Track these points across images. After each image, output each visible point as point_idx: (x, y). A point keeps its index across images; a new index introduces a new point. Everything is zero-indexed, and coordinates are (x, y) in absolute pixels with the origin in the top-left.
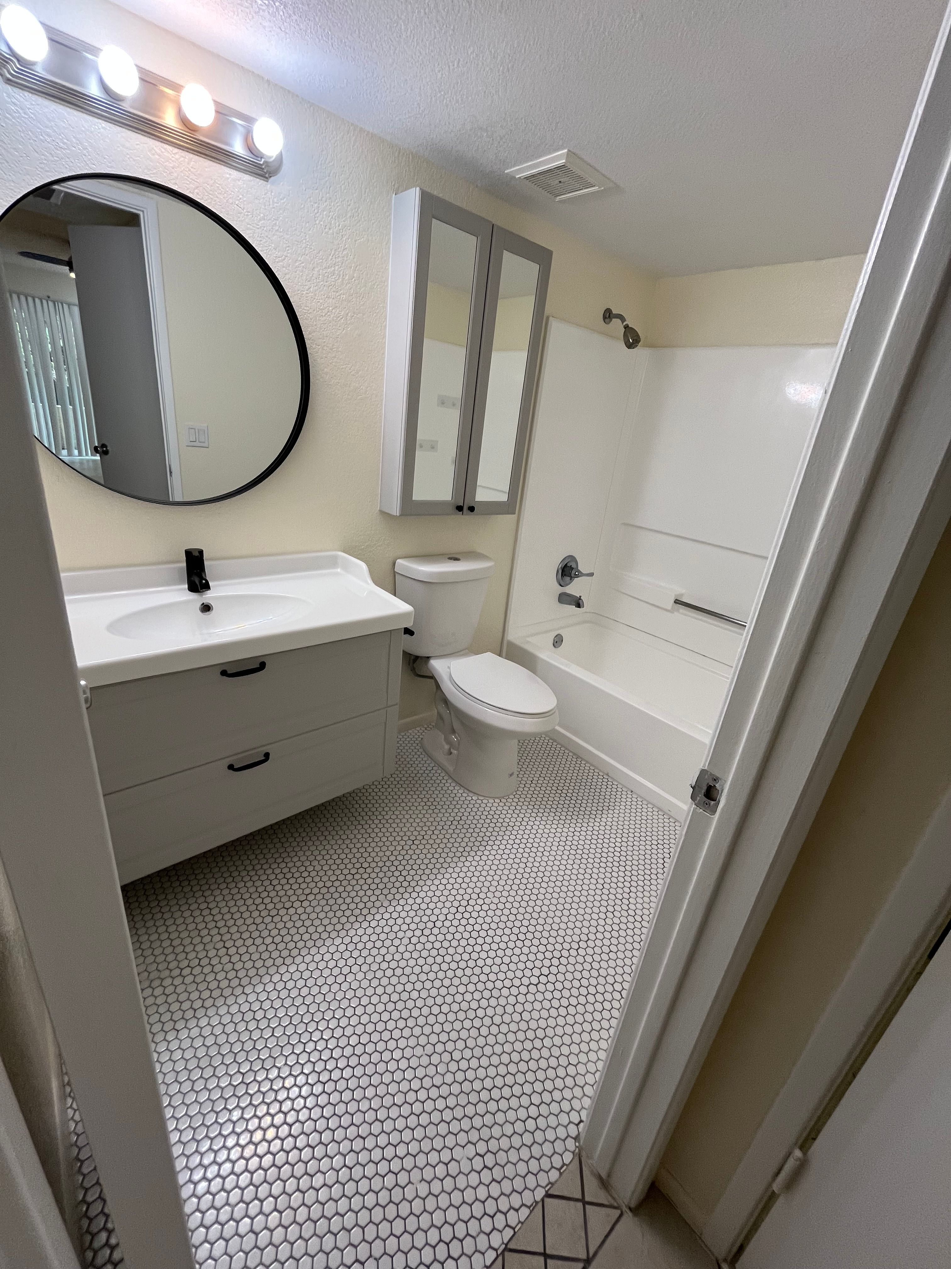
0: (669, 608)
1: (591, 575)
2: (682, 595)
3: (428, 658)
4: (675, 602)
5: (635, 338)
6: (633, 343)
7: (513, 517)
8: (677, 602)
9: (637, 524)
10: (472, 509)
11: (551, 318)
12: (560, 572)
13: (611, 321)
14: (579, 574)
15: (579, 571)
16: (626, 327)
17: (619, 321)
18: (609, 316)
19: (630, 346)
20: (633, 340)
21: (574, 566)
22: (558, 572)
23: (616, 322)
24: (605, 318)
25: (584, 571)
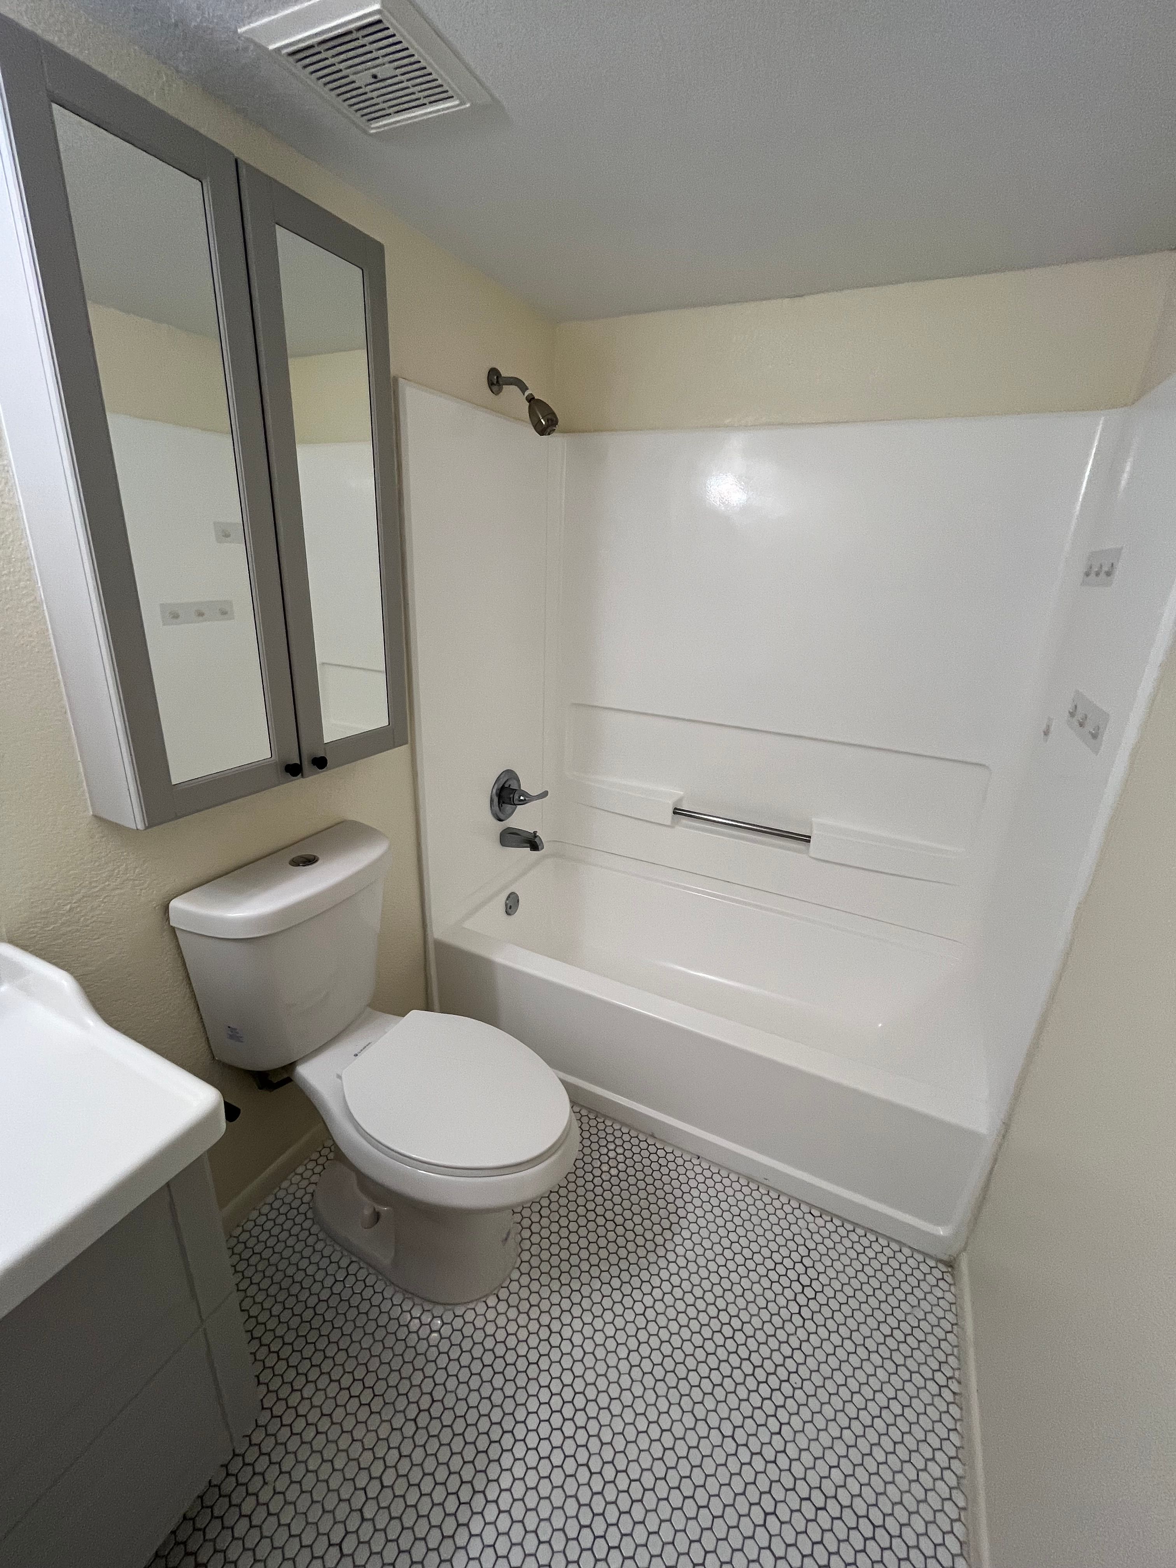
0: (669, 823)
1: (545, 794)
2: (680, 800)
3: (292, 1066)
4: (674, 813)
5: (549, 417)
6: (548, 426)
7: (404, 749)
8: (677, 812)
9: (595, 704)
10: (320, 763)
11: (401, 380)
12: (496, 799)
13: (500, 390)
14: (527, 799)
15: (524, 793)
16: (531, 399)
17: (514, 389)
18: (498, 382)
19: (543, 431)
20: (547, 421)
21: (514, 786)
22: (492, 801)
23: (511, 391)
24: (491, 384)
25: (533, 793)
